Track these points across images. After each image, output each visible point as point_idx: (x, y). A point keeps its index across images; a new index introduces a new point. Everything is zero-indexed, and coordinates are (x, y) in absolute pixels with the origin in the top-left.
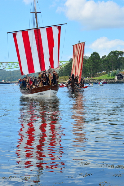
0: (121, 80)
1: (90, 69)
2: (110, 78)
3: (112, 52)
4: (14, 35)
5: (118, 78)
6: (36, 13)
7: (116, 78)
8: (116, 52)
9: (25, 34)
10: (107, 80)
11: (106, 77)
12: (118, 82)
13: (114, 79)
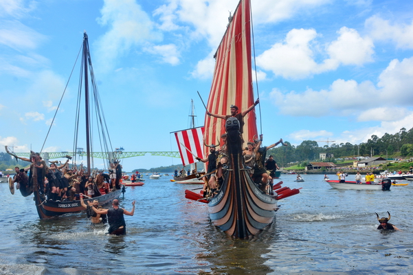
0: (311, 171)
1: (281, 159)
2: (301, 168)
3: (304, 142)
4: (176, 134)
5: (308, 169)
6: (193, 117)
7: (306, 168)
8: (308, 141)
9: (184, 133)
10: (296, 170)
11: (296, 167)
12: (308, 173)
13: (304, 169)
